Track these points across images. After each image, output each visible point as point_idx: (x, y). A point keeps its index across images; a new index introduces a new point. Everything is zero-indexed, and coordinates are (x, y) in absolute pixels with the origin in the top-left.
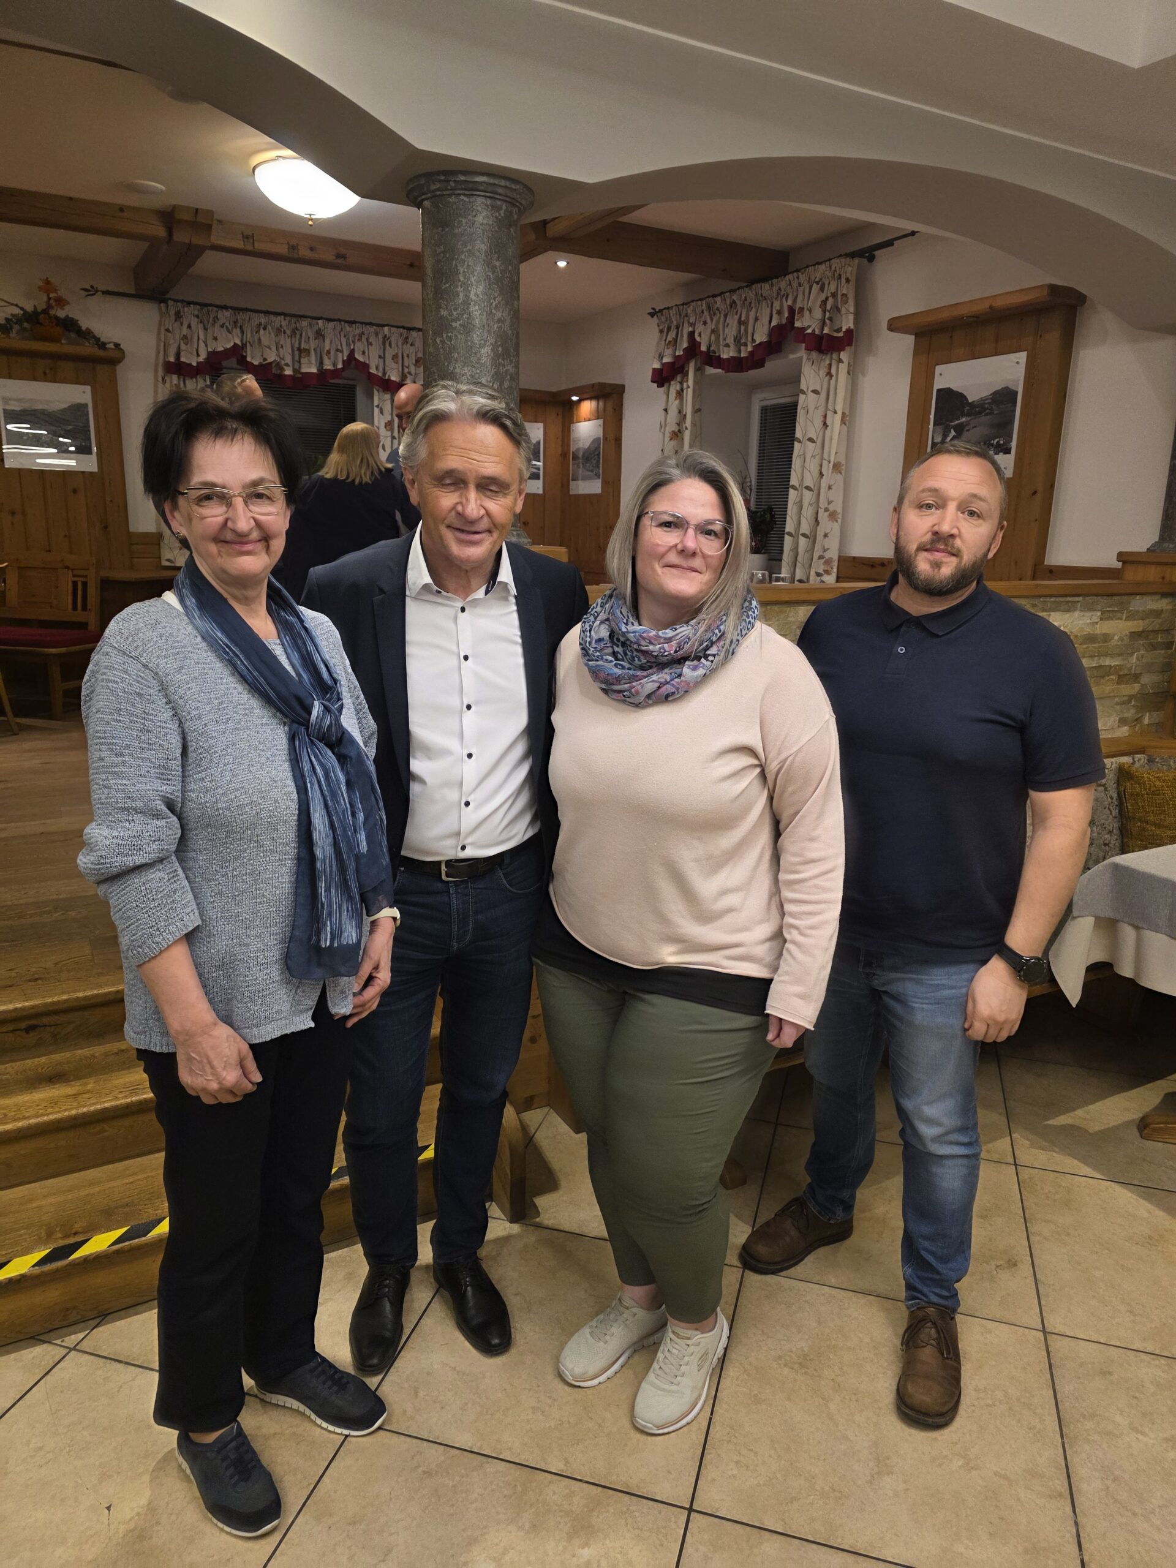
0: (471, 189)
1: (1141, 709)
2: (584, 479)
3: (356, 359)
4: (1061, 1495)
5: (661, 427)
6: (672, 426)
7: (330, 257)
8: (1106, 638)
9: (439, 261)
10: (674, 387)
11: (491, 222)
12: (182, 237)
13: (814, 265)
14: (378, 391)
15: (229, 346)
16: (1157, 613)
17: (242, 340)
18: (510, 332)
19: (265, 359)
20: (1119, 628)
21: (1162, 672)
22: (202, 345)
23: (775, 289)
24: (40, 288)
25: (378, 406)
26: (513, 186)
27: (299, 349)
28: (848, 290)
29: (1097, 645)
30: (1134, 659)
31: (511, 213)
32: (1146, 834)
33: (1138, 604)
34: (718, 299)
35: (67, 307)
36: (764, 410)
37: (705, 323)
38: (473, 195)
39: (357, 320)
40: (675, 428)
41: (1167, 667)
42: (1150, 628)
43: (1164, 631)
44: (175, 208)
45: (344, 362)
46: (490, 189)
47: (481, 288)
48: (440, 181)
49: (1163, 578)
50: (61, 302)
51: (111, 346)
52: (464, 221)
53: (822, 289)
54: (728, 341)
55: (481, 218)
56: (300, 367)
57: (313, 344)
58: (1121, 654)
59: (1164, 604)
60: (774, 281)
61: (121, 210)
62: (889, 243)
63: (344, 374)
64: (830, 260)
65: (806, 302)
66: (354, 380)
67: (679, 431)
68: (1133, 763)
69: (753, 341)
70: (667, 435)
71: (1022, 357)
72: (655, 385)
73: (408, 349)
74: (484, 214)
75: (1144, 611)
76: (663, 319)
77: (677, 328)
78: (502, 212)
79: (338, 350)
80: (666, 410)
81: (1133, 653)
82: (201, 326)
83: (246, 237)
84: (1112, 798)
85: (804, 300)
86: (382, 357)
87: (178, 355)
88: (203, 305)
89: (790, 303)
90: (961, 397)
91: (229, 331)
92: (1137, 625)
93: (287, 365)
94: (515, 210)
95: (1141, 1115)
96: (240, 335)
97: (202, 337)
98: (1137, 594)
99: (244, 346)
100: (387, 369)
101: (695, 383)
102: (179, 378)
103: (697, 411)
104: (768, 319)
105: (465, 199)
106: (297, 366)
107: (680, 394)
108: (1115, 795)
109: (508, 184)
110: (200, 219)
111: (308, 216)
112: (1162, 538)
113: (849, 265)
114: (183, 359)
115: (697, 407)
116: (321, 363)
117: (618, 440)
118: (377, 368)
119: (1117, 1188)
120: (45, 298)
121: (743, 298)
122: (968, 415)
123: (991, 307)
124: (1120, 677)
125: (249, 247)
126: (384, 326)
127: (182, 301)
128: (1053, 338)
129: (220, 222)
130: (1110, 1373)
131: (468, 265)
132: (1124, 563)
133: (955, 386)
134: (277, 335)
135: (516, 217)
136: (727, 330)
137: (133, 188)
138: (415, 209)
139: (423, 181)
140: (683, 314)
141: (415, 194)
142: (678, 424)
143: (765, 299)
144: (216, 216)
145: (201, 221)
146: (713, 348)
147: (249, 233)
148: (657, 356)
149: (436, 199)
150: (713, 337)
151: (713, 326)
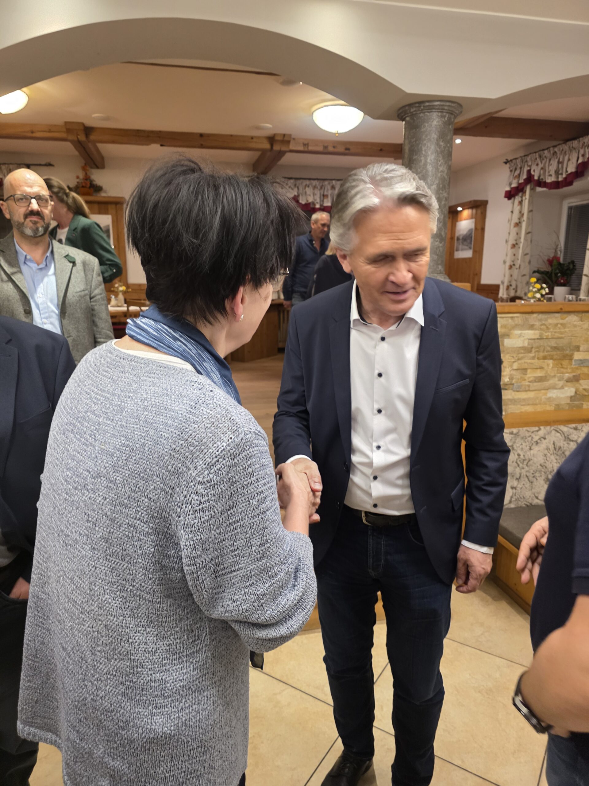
0: (431, 108)
2: (462, 250)
5: (509, 221)
6: (515, 220)
7: (342, 150)
9: (412, 145)
10: (517, 199)
11: (440, 124)
12: (277, 148)
17: (298, 193)
18: (446, 177)
19: (308, 201)
23: (581, 143)
26: (453, 105)
27: (324, 196)
31: (450, 118)
34: (546, 152)
36: (570, 208)
37: (537, 165)
38: (432, 112)
40: (517, 221)
44: (275, 135)
46: (441, 108)
47: (433, 157)
48: (416, 107)
52: (426, 125)
54: (551, 173)
55: (435, 123)
57: (330, 192)
60: (581, 139)
61: (252, 138)
67: (520, 222)
69: (567, 171)
70: (513, 225)
72: (506, 199)
74: (437, 120)
76: (512, 164)
77: (521, 168)
78: (446, 119)
80: (512, 212)
83: (305, 145)
91: (292, 189)
93: (317, 203)
94: (452, 116)
96: (297, 191)
99: (298, 196)
101: (530, 196)
103: (530, 211)
104: (576, 159)
105: (428, 114)
106: (322, 203)
107: (521, 203)
109: (450, 104)
110: (286, 138)
111: (336, 132)
115: (530, 209)
117: (483, 229)
121: (561, 149)
125: (306, 149)
129: (294, 139)
131: (427, 146)
134: (314, 189)
135: (453, 120)
136: (550, 167)
137: (258, 128)
138: (401, 122)
139: (407, 108)
140: (524, 161)
141: (402, 115)
142: (519, 219)
143: (575, 149)
144: (293, 137)
145: (286, 140)
146: (541, 177)
147: (306, 142)
148: (508, 184)
149: (412, 116)
150: (542, 172)
151: (542, 166)
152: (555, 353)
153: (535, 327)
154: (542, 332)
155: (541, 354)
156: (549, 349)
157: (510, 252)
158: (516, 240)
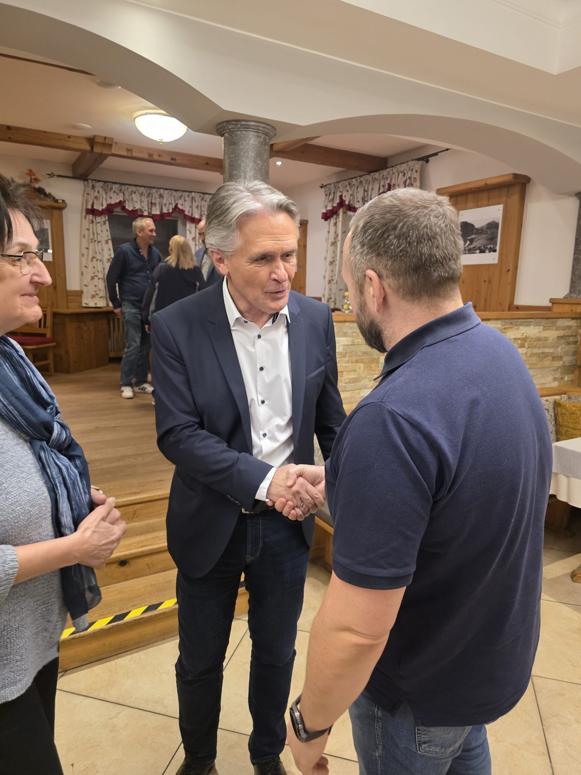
0: (247, 128)
1: (562, 373)
3: (179, 208)
4: (543, 754)
5: (326, 240)
6: (331, 240)
7: (168, 159)
8: (546, 339)
9: (231, 161)
10: (333, 221)
11: (256, 143)
12: (97, 150)
13: (400, 164)
14: (189, 223)
15: (117, 201)
16: (570, 327)
17: (124, 198)
19: (135, 208)
20: (552, 334)
21: (573, 355)
22: (104, 201)
23: (381, 175)
24: (27, 174)
25: (189, 230)
26: (267, 127)
27: (151, 203)
28: (417, 175)
29: (542, 342)
30: (559, 349)
31: (266, 139)
32: (569, 433)
33: (561, 323)
34: (354, 180)
35: (40, 183)
37: (347, 191)
38: (248, 131)
39: (179, 189)
40: (333, 241)
41: (575, 353)
42: (566, 334)
43: (573, 336)
44: (95, 136)
45: (173, 209)
46: (256, 128)
47: (252, 174)
48: (233, 124)
49: (572, 311)
50: (37, 180)
51: (61, 201)
52: (244, 143)
53: (404, 175)
54: (358, 200)
55: (252, 142)
56: (151, 212)
57: (158, 201)
58: (553, 347)
59: (573, 323)
60: (381, 171)
61: (69, 137)
62: (436, 154)
63: (173, 215)
64: (407, 162)
65: (396, 181)
66: (177, 217)
67: (335, 242)
68: (561, 399)
70: (329, 243)
71: (501, 207)
72: (323, 220)
73: (204, 203)
74: (254, 139)
75: (563, 326)
76: (327, 189)
77: (334, 193)
78: (262, 139)
79: (170, 204)
80: (329, 232)
81: (559, 346)
82: (104, 192)
83: (128, 150)
84: (551, 416)
85: (395, 180)
86: (191, 207)
87: (93, 205)
88: (105, 182)
89: (388, 181)
90: (472, 225)
91: (117, 194)
92: (561, 333)
93: (145, 210)
94: (268, 138)
95: (572, 571)
96: (123, 196)
97: (104, 197)
98: (560, 318)
99: (125, 201)
100: (193, 212)
101: (343, 219)
102: (93, 216)
103: (344, 232)
104: (378, 189)
105: (245, 132)
106: (150, 211)
107: (335, 224)
108: (553, 415)
109: (265, 126)
110: (107, 142)
111: (160, 141)
112: (571, 292)
113: (417, 164)
114: (95, 207)
115: (344, 230)
116: (162, 209)
117: (305, 246)
118: (189, 212)
119: (563, 606)
120: (29, 178)
121: (366, 179)
122: (475, 234)
123: (486, 184)
124: (553, 358)
125: (130, 155)
126: (191, 192)
127: (95, 180)
128: (515, 198)
129: (116, 143)
130: (564, 695)
131: (246, 163)
132: (553, 303)
133: (469, 221)
134: (141, 196)
135: (268, 141)
136: (358, 195)
137: (75, 127)
138: (221, 137)
139: (225, 124)
140: (337, 187)
141: (221, 130)
142: (335, 239)
143: (377, 180)
144: (115, 141)
145: (107, 143)
146: (351, 203)
147: (130, 148)
148: (324, 206)
149: (231, 132)
150: (351, 198)
151: (351, 193)
152: (365, 357)
153: (348, 334)
154: (354, 338)
155: (354, 359)
156: (360, 354)
157: (329, 268)
158: (333, 258)
